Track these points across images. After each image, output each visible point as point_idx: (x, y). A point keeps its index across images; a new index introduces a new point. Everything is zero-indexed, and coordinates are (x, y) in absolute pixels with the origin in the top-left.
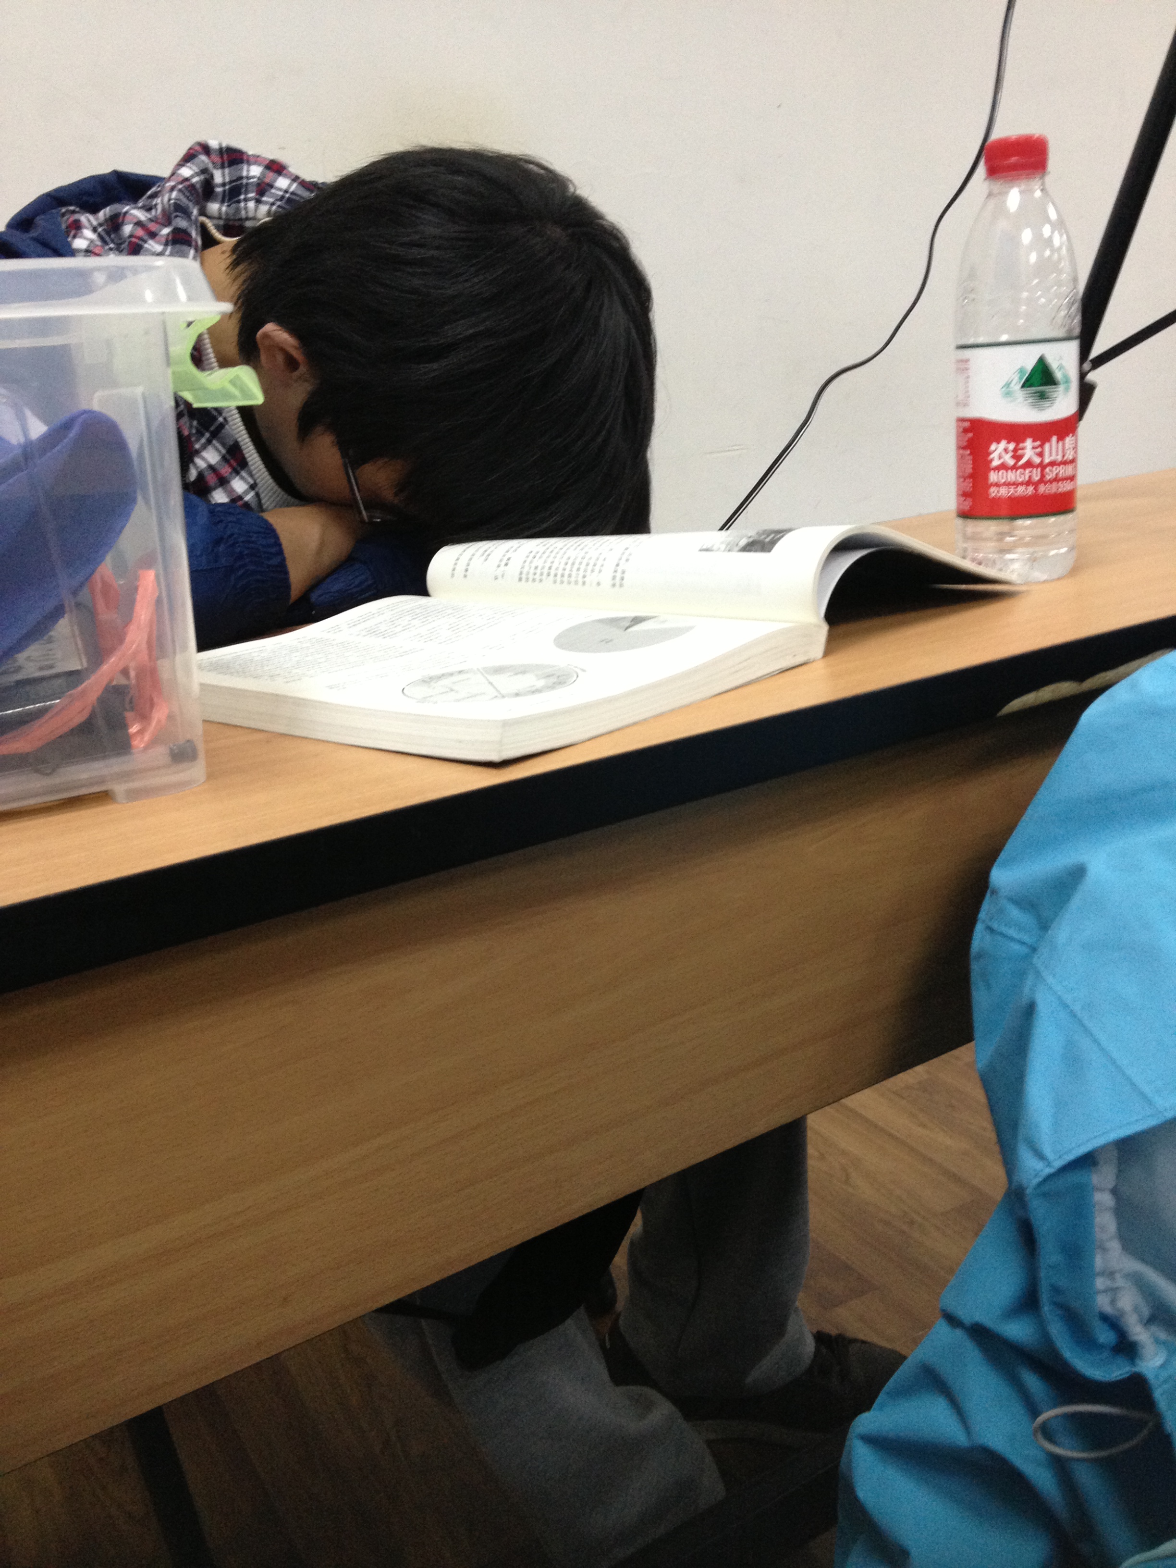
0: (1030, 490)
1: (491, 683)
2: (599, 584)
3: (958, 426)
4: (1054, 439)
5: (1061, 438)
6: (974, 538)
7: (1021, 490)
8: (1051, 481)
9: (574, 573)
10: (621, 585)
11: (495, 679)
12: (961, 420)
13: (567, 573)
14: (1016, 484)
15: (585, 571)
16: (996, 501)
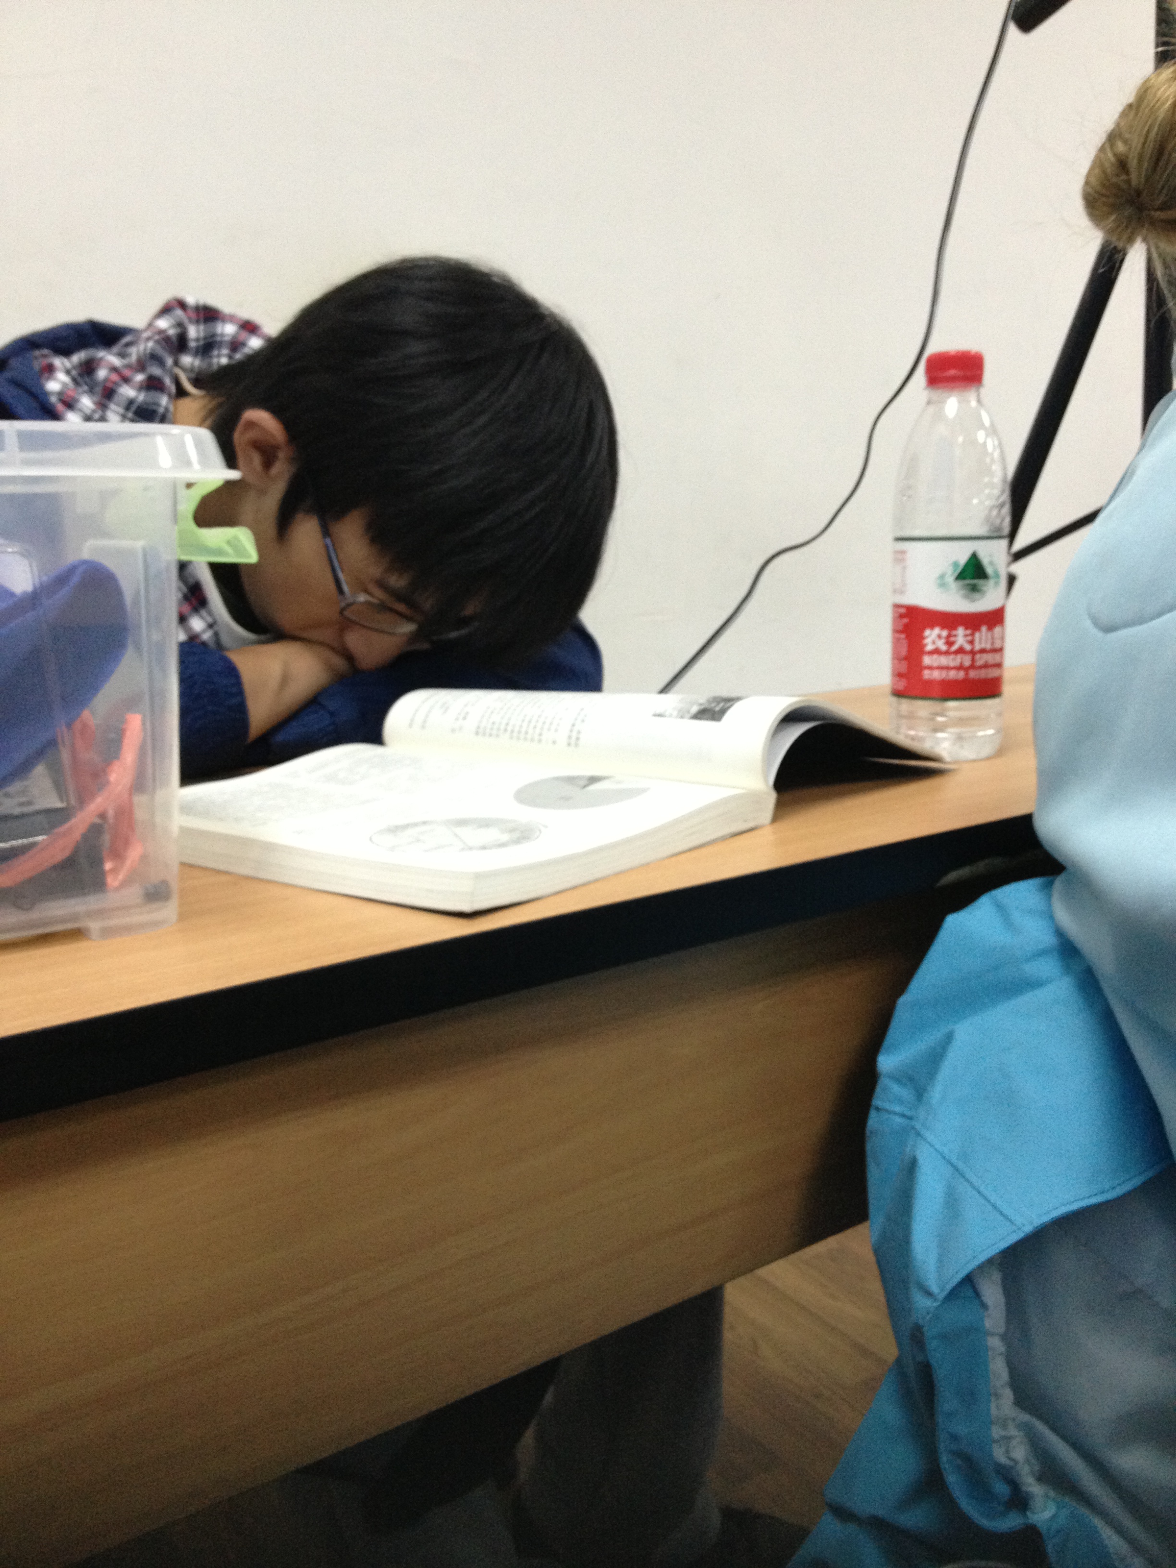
0: (961, 675)
1: (456, 835)
2: (554, 742)
3: (895, 612)
4: (984, 629)
5: (990, 628)
6: (911, 716)
7: (952, 675)
8: (981, 667)
9: (531, 731)
10: (577, 745)
11: (461, 831)
12: (897, 606)
13: (523, 730)
14: (948, 668)
15: (542, 729)
16: (930, 682)
